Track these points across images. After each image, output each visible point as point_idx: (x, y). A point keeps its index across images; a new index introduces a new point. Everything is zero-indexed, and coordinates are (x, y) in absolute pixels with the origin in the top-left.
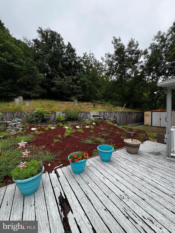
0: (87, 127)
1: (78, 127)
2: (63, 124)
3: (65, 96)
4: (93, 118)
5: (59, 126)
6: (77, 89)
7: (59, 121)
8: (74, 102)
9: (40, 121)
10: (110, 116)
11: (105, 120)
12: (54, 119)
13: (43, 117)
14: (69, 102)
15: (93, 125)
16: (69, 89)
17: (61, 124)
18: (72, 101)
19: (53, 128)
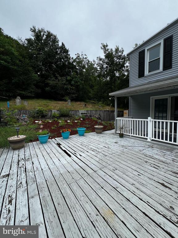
0: (76, 121)
1: (69, 121)
2: (58, 119)
3: (59, 96)
4: (81, 115)
5: (54, 120)
6: (71, 89)
7: (54, 117)
8: (67, 102)
9: (40, 116)
10: (96, 114)
11: (91, 116)
12: (51, 115)
13: (42, 114)
14: (63, 102)
15: (81, 120)
16: (62, 89)
17: (56, 119)
18: (66, 101)
19: (51, 121)
